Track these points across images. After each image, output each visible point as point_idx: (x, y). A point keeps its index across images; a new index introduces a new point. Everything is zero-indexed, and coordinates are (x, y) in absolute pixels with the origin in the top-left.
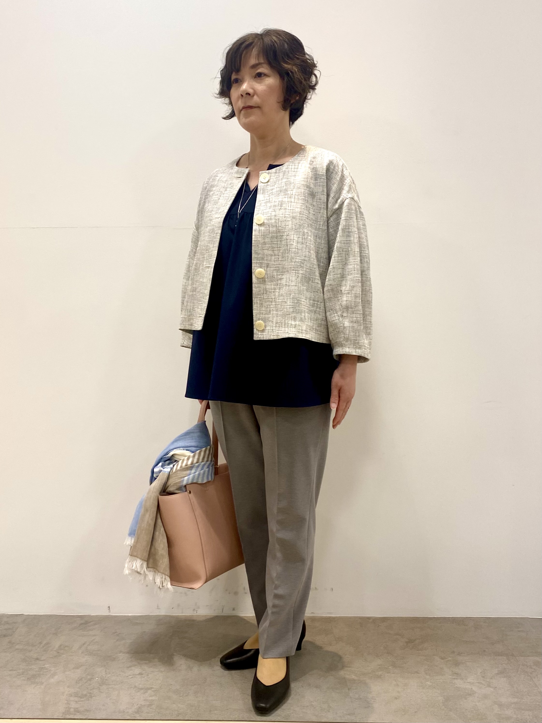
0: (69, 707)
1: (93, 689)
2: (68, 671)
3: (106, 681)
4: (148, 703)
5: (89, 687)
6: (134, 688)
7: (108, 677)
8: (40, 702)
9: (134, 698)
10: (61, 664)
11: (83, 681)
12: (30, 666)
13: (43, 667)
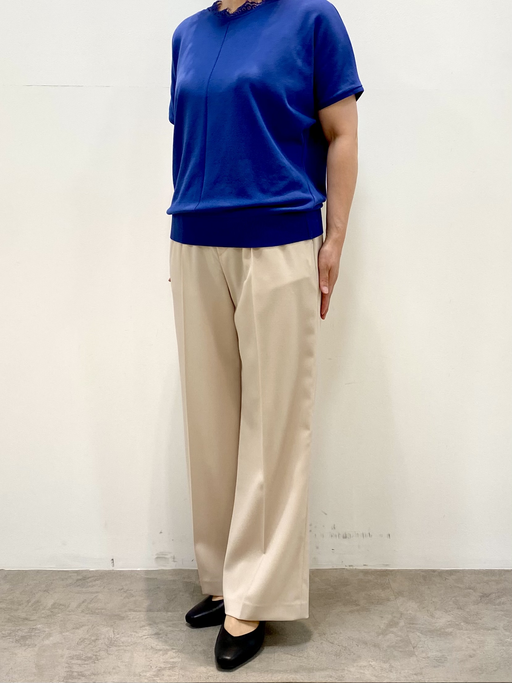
0: (70, 670)
1: (99, 651)
2: (66, 632)
3: (115, 642)
4: (169, 666)
5: (93, 649)
6: (150, 650)
7: (117, 638)
8: (35, 666)
9: (151, 660)
10: (57, 624)
11: (86, 643)
12: (16, 626)
13: (34, 627)
